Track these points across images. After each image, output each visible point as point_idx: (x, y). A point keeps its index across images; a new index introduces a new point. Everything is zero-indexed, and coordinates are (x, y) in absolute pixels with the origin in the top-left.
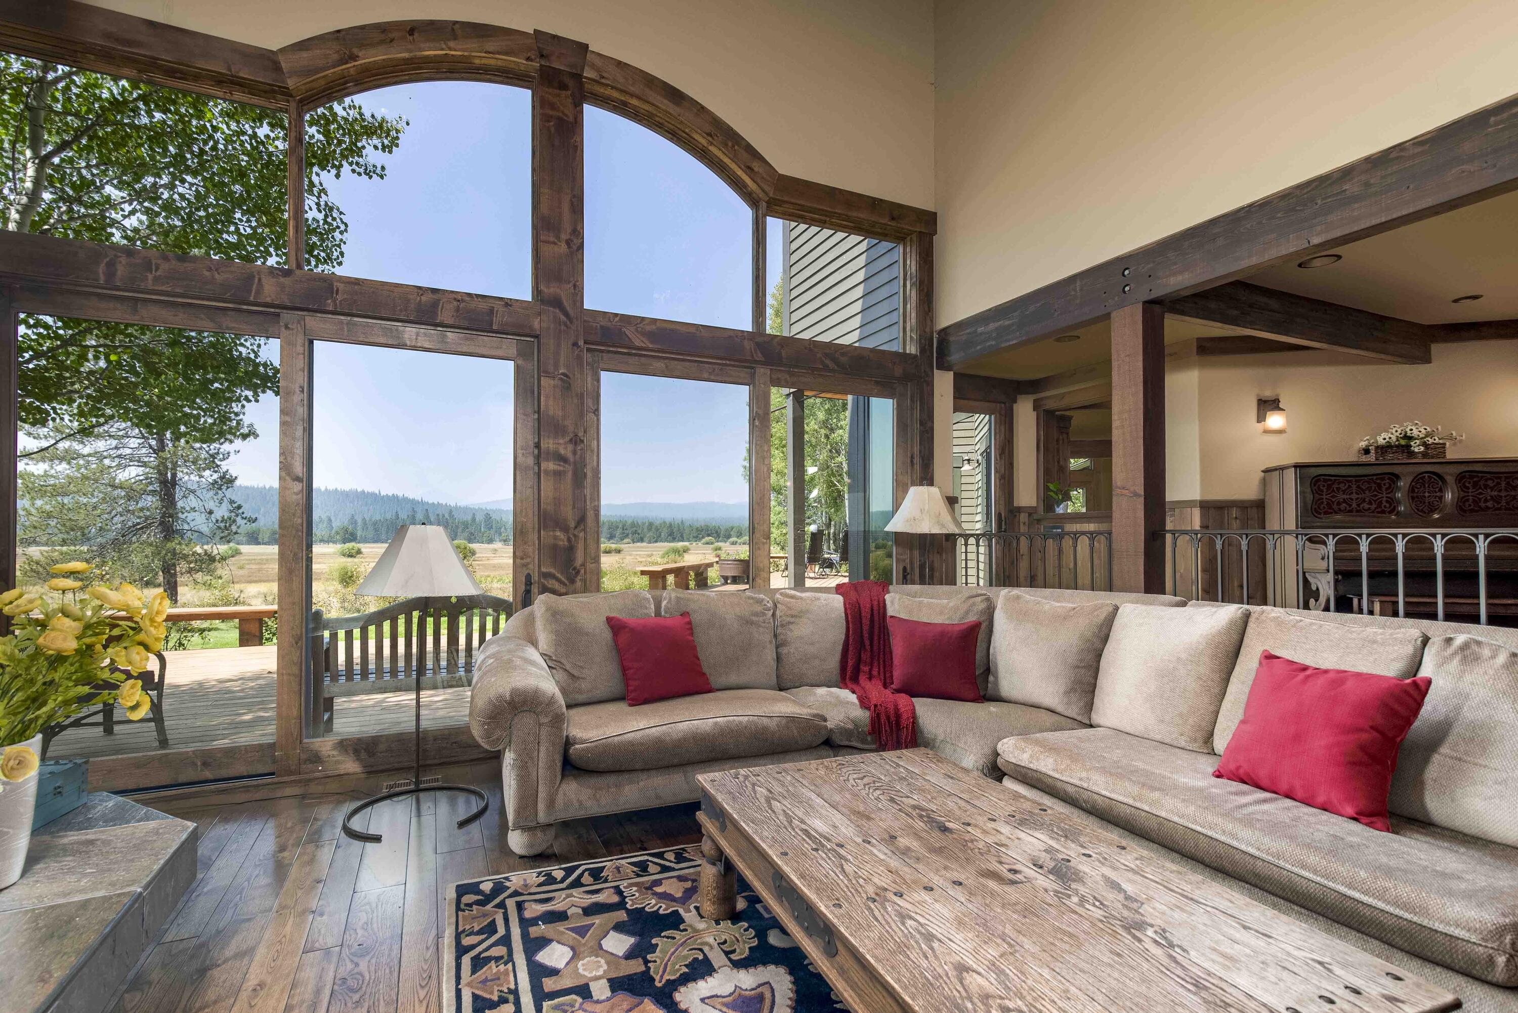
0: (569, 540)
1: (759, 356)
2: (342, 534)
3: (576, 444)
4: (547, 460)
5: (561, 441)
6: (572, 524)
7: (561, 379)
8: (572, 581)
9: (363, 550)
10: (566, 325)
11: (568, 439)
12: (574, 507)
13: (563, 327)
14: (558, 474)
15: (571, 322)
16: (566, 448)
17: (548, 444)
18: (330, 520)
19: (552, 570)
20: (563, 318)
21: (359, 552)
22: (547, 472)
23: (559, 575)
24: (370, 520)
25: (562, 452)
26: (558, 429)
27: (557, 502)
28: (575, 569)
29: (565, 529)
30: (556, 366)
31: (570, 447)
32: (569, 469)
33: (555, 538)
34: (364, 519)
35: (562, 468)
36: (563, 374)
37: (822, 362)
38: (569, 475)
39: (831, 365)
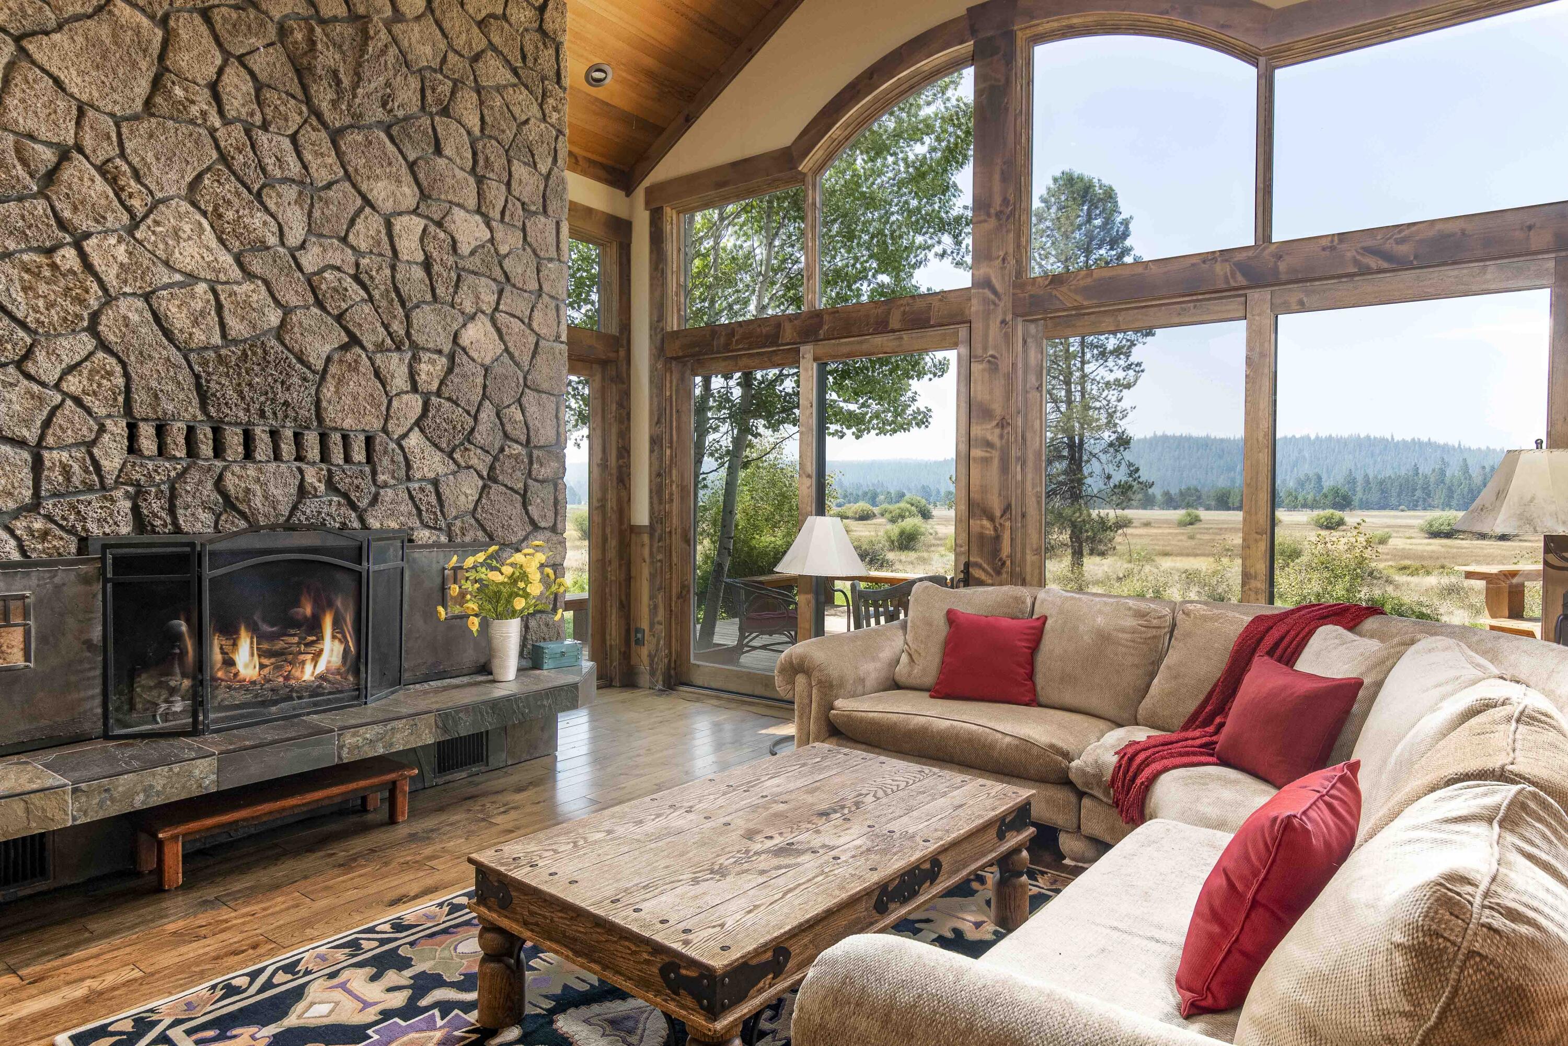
0: (995, 529)
1: (1241, 280)
2: (1330, 497)
3: (1003, 427)
4: (976, 447)
5: (989, 427)
6: (998, 513)
7: (989, 361)
8: (999, 573)
9: (1347, 519)
10: (995, 304)
11: (994, 423)
12: (1000, 495)
13: (992, 307)
14: (986, 461)
15: (1000, 300)
16: (992, 433)
17: (977, 431)
18: (1319, 478)
19: (979, 560)
20: (992, 297)
21: (1341, 522)
22: (974, 459)
23: (985, 566)
24: (1376, 477)
25: (990, 438)
26: (987, 414)
27: (984, 489)
28: (1000, 560)
29: (992, 519)
30: (985, 349)
31: (997, 431)
32: (996, 454)
33: (982, 527)
34: (1366, 476)
35: (987, 455)
36: (992, 356)
37: (1356, 262)
38: (996, 462)
39: (1373, 262)
